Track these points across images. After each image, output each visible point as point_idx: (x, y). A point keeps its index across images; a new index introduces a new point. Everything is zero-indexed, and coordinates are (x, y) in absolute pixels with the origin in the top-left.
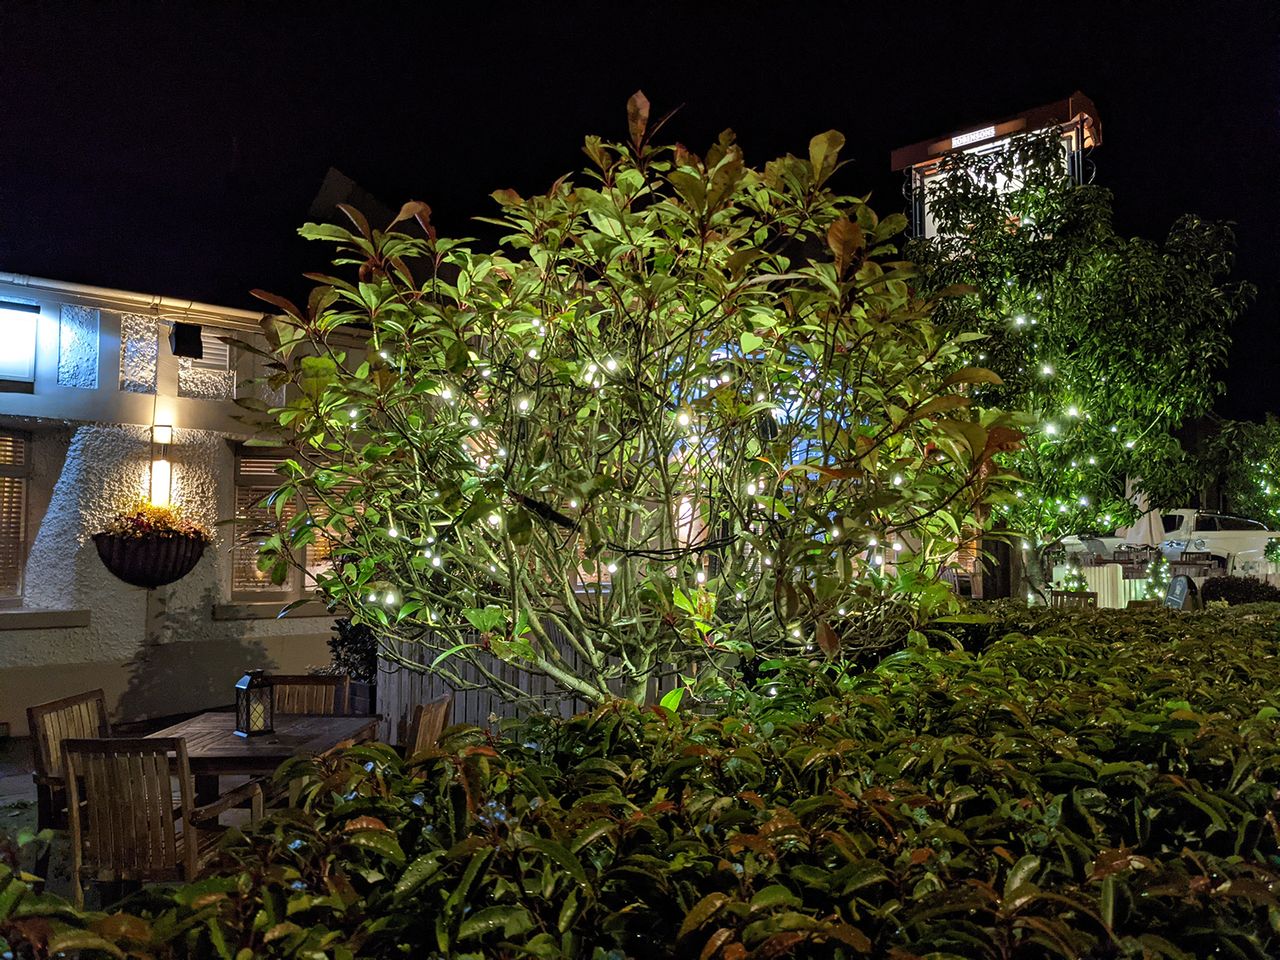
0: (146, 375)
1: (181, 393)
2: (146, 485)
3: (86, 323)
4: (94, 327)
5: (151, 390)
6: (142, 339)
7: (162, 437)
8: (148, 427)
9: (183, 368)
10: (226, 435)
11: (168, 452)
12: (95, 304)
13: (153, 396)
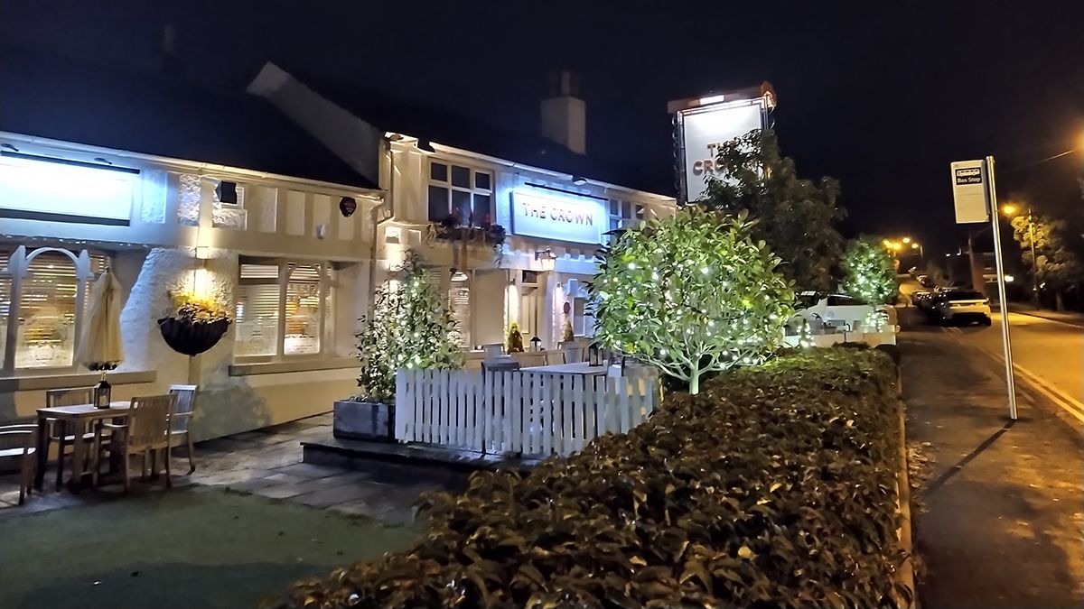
0: (194, 214)
1: (215, 225)
2: (192, 287)
3: (160, 180)
4: (162, 182)
5: (196, 224)
6: (191, 190)
7: (202, 255)
8: (194, 248)
9: (216, 209)
10: (240, 252)
11: (206, 264)
12: (165, 168)
13: (197, 228)
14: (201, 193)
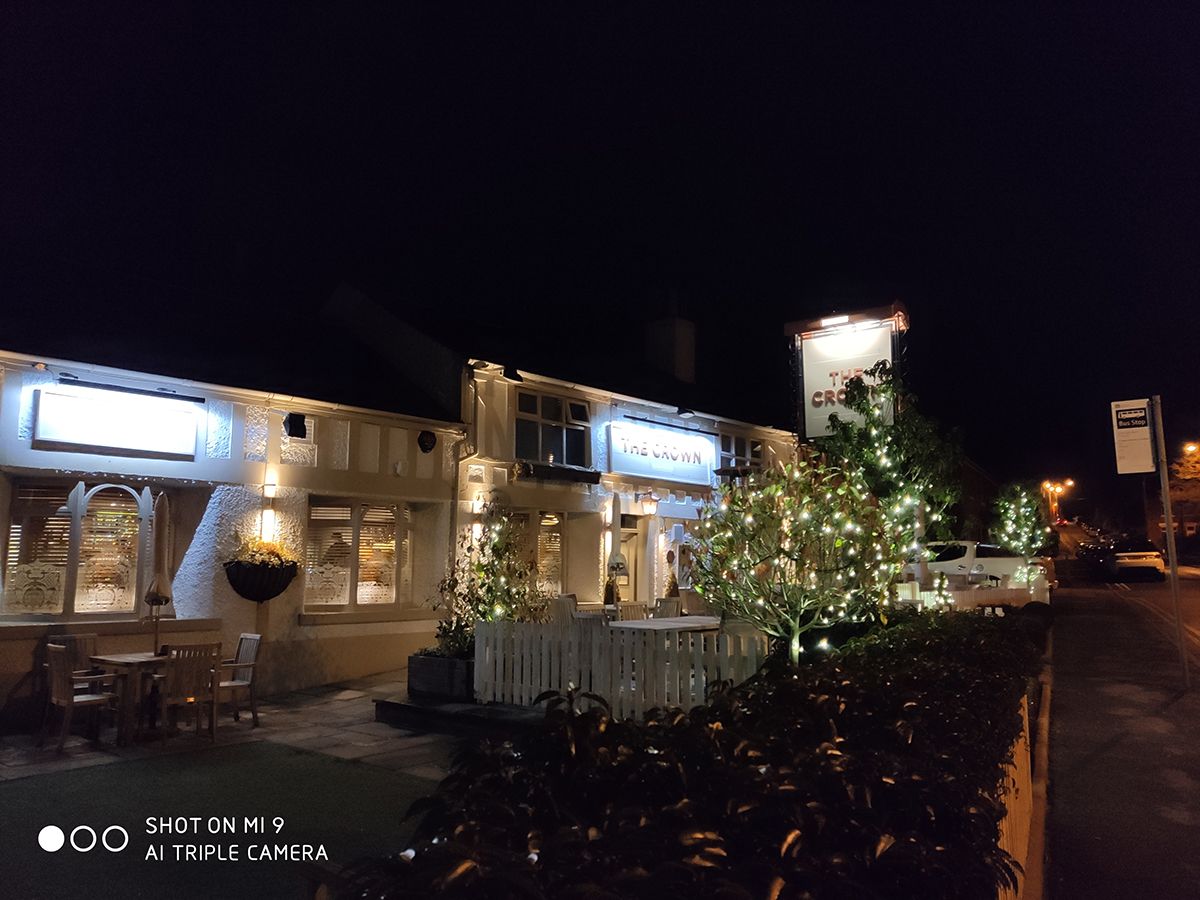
0: (261, 448)
1: (282, 461)
2: (259, 528)
3: (224, 413)
4: (229, 416)
5: (263, 460)
6: (258, 423)
7: (270, 493)
8: (260, 486)
9: (284, 443)
10: (310, 491)
11: (272, 503)
12: (231, 399)
13: (263, 464)
14: (268, 426)
